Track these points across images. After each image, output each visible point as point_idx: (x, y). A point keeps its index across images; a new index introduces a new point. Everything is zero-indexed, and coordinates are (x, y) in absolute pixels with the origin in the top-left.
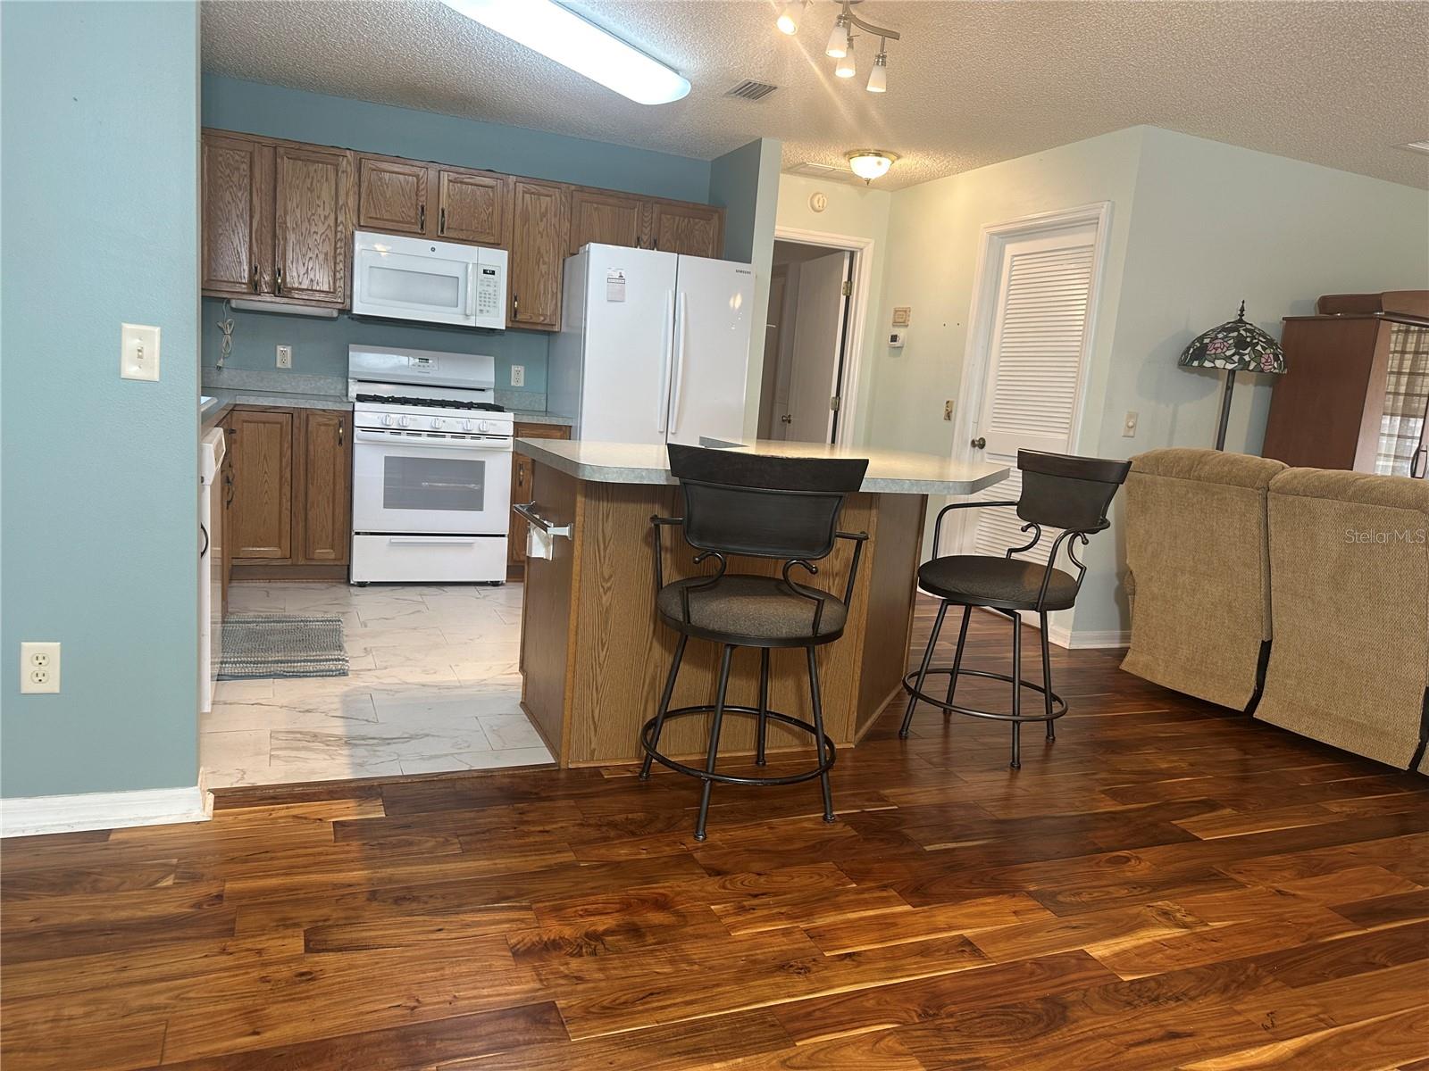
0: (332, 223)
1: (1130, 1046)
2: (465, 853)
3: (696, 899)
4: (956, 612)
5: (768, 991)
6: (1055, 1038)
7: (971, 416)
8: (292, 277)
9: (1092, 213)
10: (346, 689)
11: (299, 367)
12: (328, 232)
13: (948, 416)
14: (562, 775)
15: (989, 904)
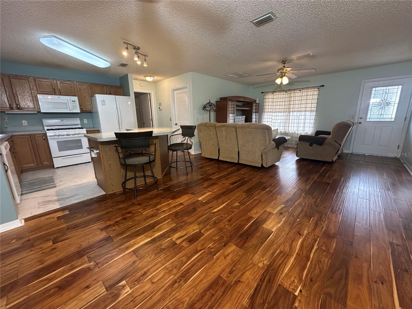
0: (30, 93)
1: (205, 211)
2: (88, 215)
3: (136, 210)
4: (175, 153)
5: (150, 221)
6: (195, 213)
7: (174, 120)
8: (22, 105)
9: (186, 86)
10: (56, 190)
11: (29, 125)
12: (30, 95)
13: (171, 120)
14: (108, 196)
15: (184, 197)
